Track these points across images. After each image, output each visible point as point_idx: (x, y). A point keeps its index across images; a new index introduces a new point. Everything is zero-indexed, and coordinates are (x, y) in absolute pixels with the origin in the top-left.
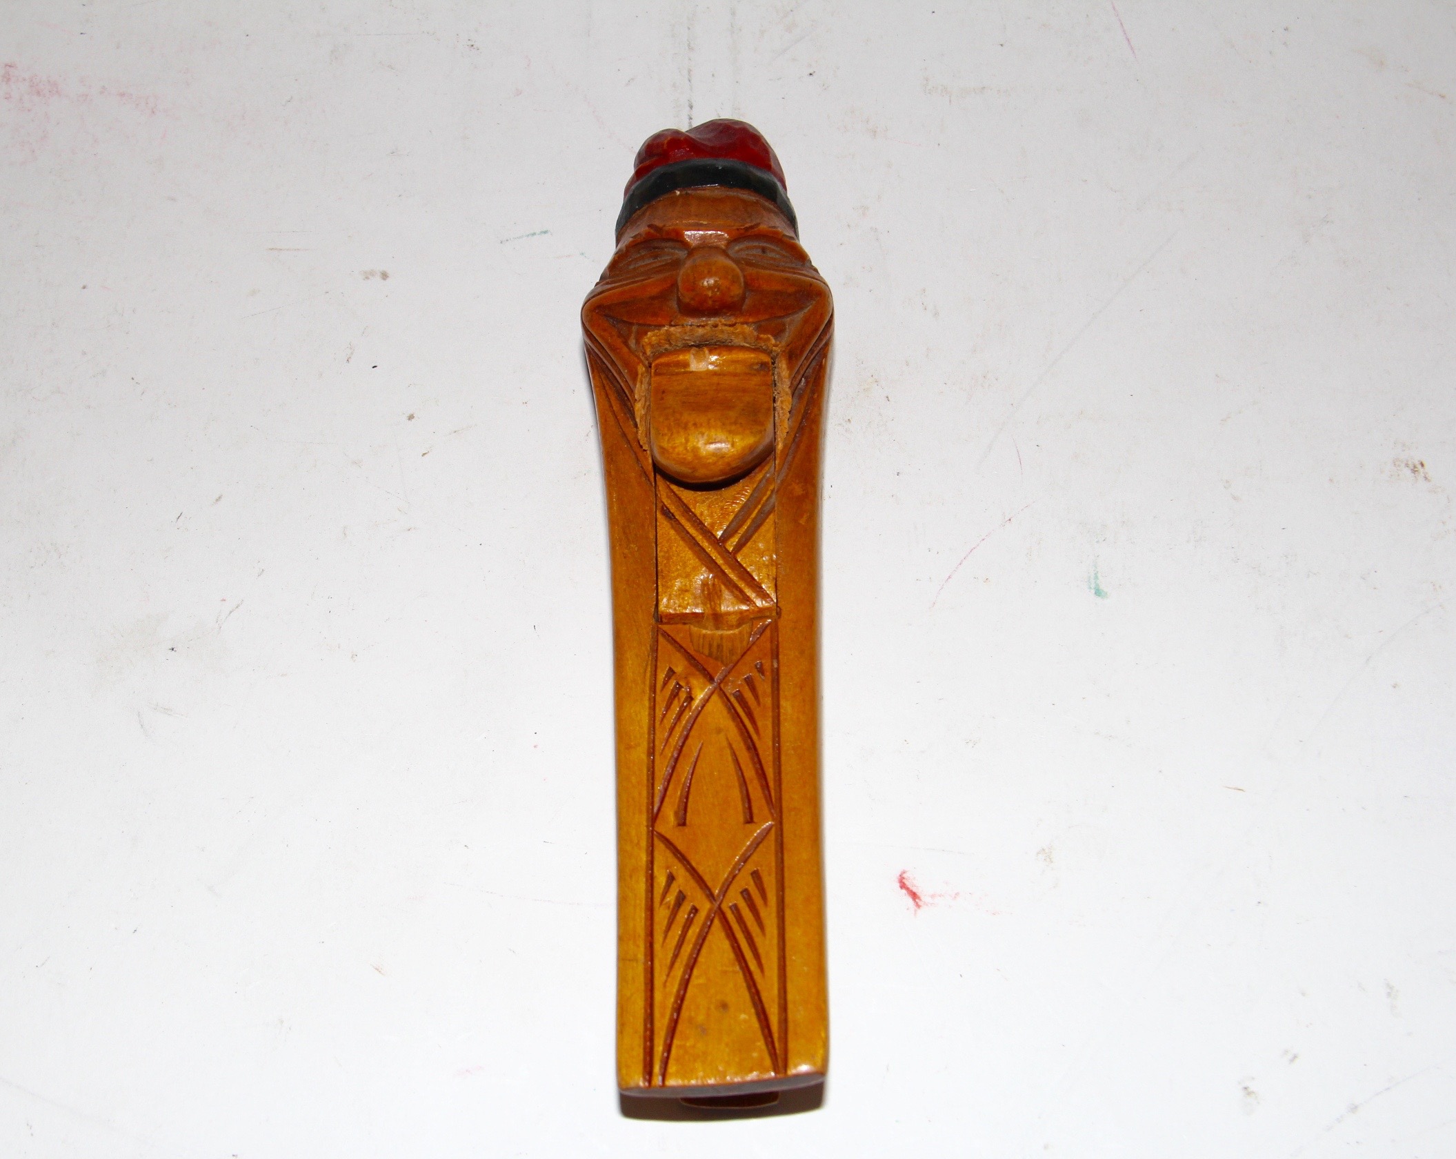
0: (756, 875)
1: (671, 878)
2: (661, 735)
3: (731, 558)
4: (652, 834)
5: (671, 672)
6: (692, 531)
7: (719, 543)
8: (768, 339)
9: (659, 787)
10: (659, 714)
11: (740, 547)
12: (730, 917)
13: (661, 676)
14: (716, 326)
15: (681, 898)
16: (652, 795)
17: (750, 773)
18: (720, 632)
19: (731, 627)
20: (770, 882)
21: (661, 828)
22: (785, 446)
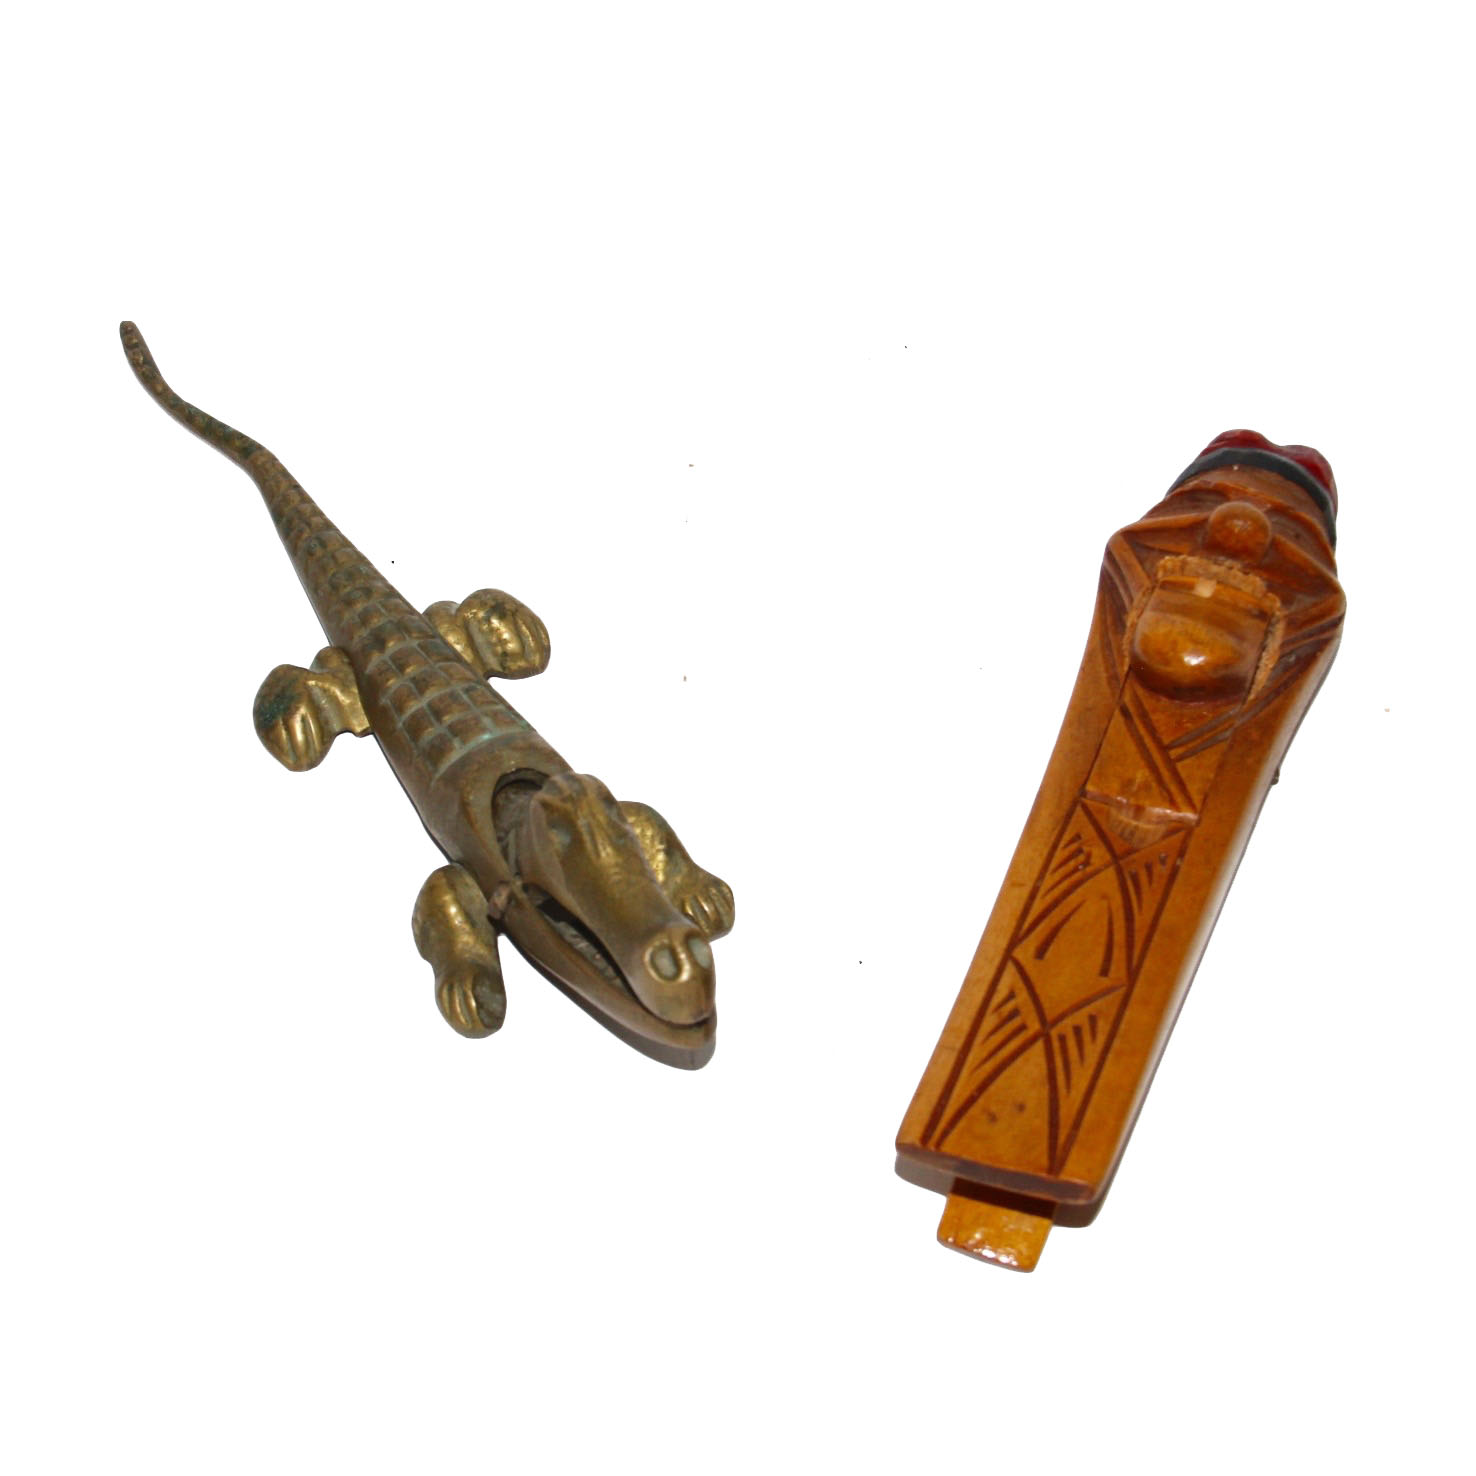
0: (1093, 1019)
1: (1011, 996)
2: (1049, 880)
3: (1171, 764)
4: (1008, 955)
5: (1078, 837)
6: (1142, 731)
7: (1164, 749)
8: (1275, 601)
9: (1030, 919)
10: (1053, 865)
11: (1181, 758)
12: (1056, 1044)
13: (1067, 837)
14: (1231, 568)
15: (1014, 1013)
16: (1019, 926)
17: (1120, 937)
18: (1134, 823)
19: (1149, 822)
20: (1103, 1028)
21: (1018, 953)
22: (1256, 699)
